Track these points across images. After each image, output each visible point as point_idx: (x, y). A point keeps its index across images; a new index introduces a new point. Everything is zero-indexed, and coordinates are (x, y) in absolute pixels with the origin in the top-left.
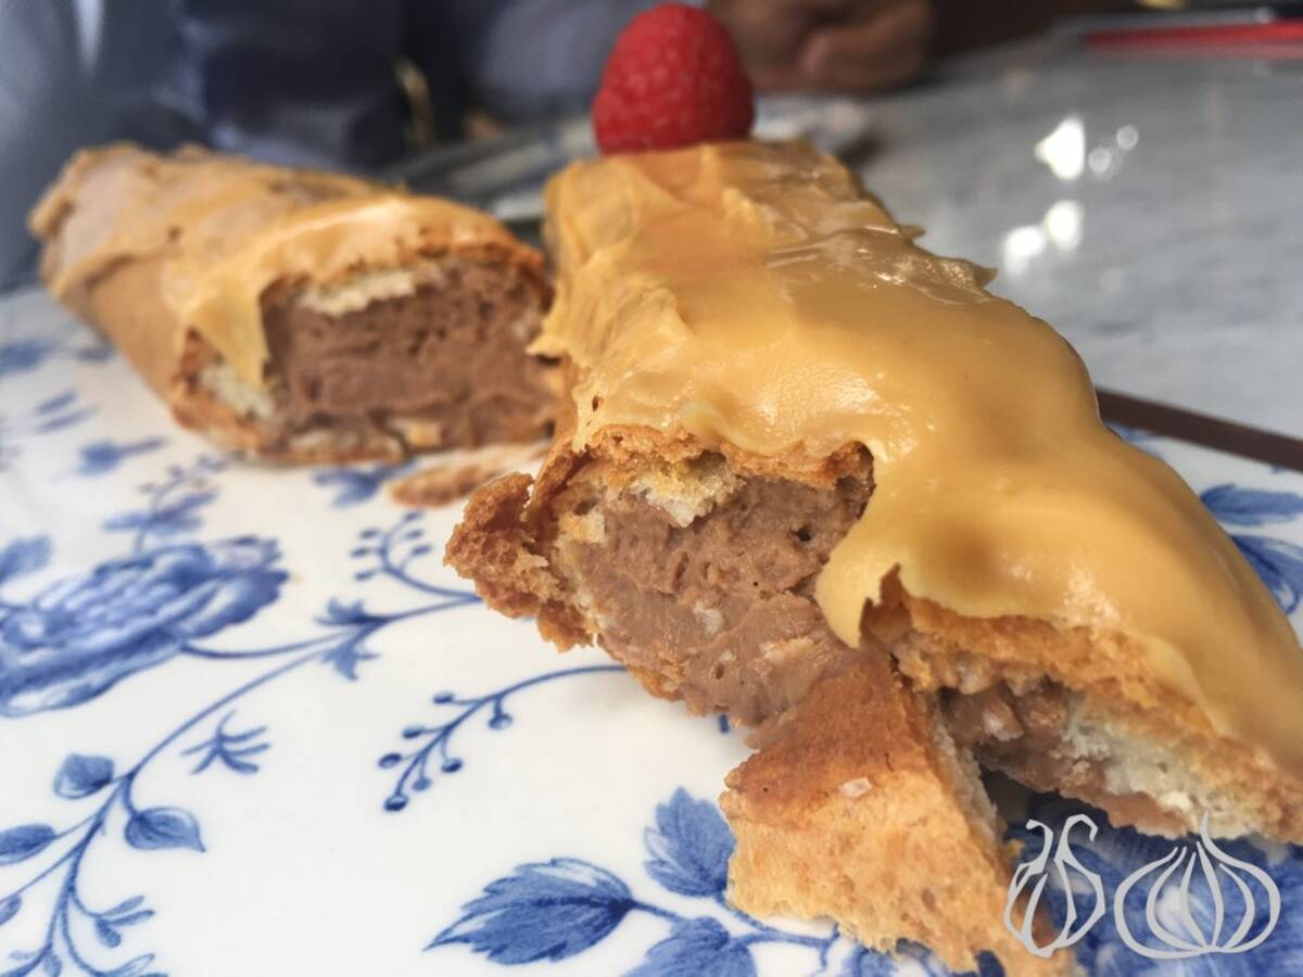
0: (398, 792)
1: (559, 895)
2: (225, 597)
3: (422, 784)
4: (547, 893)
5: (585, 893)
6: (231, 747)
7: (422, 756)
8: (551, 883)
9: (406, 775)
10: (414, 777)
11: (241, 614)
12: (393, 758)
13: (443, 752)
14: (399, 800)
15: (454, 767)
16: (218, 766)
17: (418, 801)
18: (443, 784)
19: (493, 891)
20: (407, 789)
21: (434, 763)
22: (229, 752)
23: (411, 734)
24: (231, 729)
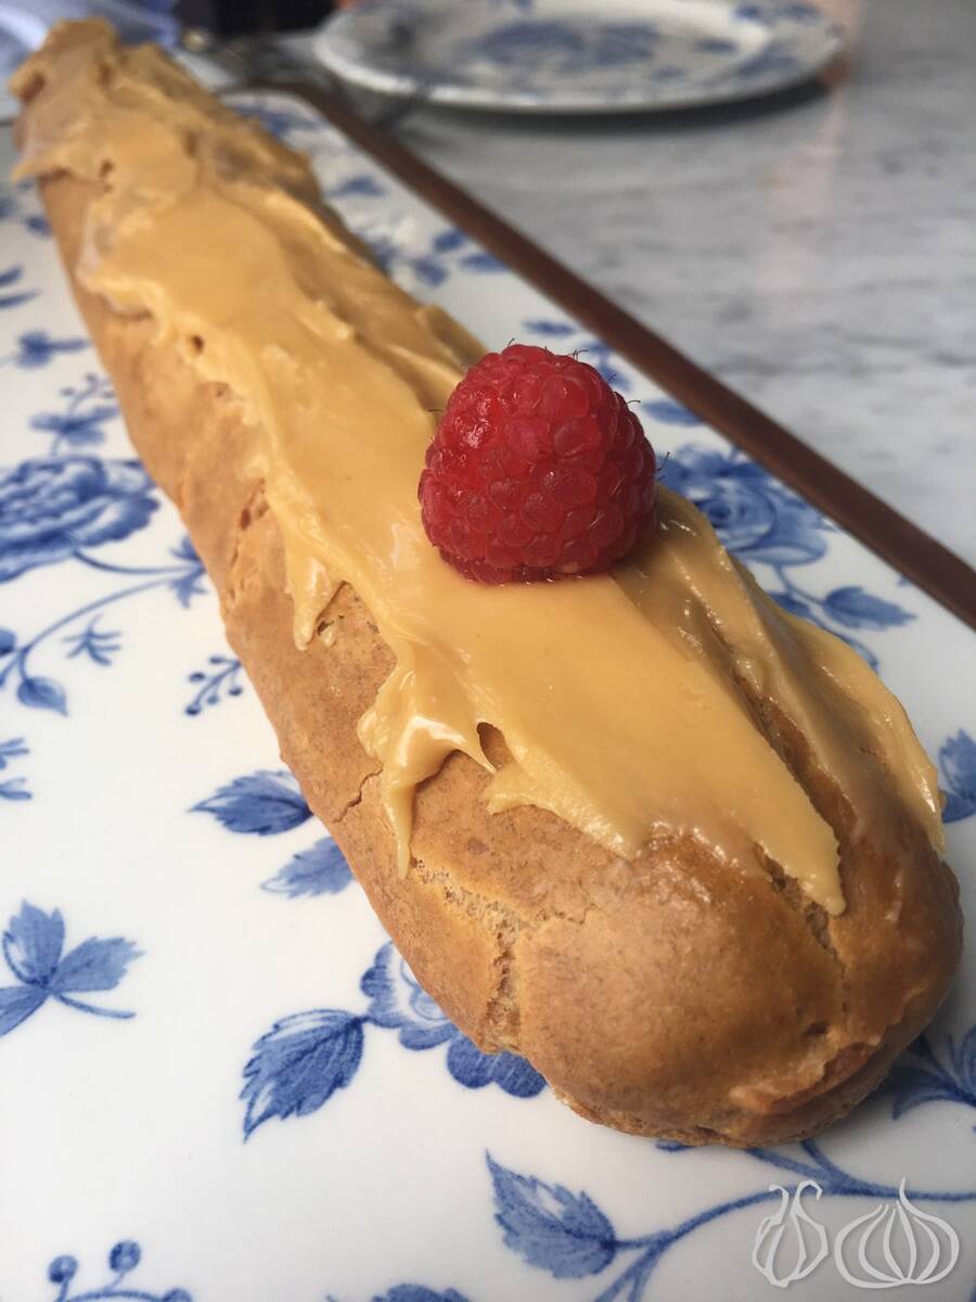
0: (197, 702)
1: (275, 795)
2: (111, 514)
3: (213, 700)
4: (269, 792)
5: (291, 797)
6: (97, 643)
7: (217, 680)
8: (273, 786)
9: (204, 691)
10: (209, 694)
11: (119, 533)
12: (198, 677)
13: (233, 679)
14: (195, 708)
15: (236, 692)
16: (84, 656)
17: (208, 711)
18: (227, 701)
19: (238, 783)
20: (203, 702)
21: (225, 685)
22: (93, 646)
23: (215, 661)
24: (100, 628)
